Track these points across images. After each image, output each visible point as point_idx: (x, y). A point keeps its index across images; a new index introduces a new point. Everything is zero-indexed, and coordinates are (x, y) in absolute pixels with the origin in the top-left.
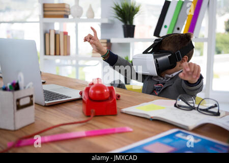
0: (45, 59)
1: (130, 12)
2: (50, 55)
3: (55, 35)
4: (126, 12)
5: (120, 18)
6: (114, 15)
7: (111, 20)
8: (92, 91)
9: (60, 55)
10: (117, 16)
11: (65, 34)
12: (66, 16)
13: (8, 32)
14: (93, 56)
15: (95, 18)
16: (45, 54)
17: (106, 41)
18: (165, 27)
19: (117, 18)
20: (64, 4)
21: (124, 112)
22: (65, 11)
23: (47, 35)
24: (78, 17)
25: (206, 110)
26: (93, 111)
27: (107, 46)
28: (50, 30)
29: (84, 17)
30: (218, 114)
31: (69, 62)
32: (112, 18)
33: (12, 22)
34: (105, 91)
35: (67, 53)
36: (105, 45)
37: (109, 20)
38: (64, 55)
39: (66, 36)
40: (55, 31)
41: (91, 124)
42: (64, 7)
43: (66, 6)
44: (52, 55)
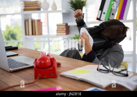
0: (26, 38)
1: (80, 4)
2: (29, 35)
3: (32, 22)
4: (77, 5)
5: (74, 9)
6: (69, 7)
7: (68, 11)
8: (39, 62)
9: (35, 35)
10: (71, 8)
11: (39, 21)
12: (39, 9)
13: (11, 20)
14: (57, 35)
15: (57, 10)
16: (26, 34)
17: (65, 25)
18: (104, 13)
19: (72, 9)
20: (37, 1)
21: (62, 75)
22: (37, 6)
23: (27, 22)
24: (46, 9)
25: (119, 72)
26: (40, 75)
27: (66, 28)
28: (28, 19)
29: (50, 9)
30: (127, 75)
31: (42, 39)
32: (68, 9)
33: (13, 14)
34: (48, 61)
35: (40, 34)
36: (65, 27)
37: (66, 10)
38: (38, 35)
39: (39, 22)
40: (32, 19)
41: (36, 85)
42: (37, 4)
43: (38, 3)
44: (30, 35)
